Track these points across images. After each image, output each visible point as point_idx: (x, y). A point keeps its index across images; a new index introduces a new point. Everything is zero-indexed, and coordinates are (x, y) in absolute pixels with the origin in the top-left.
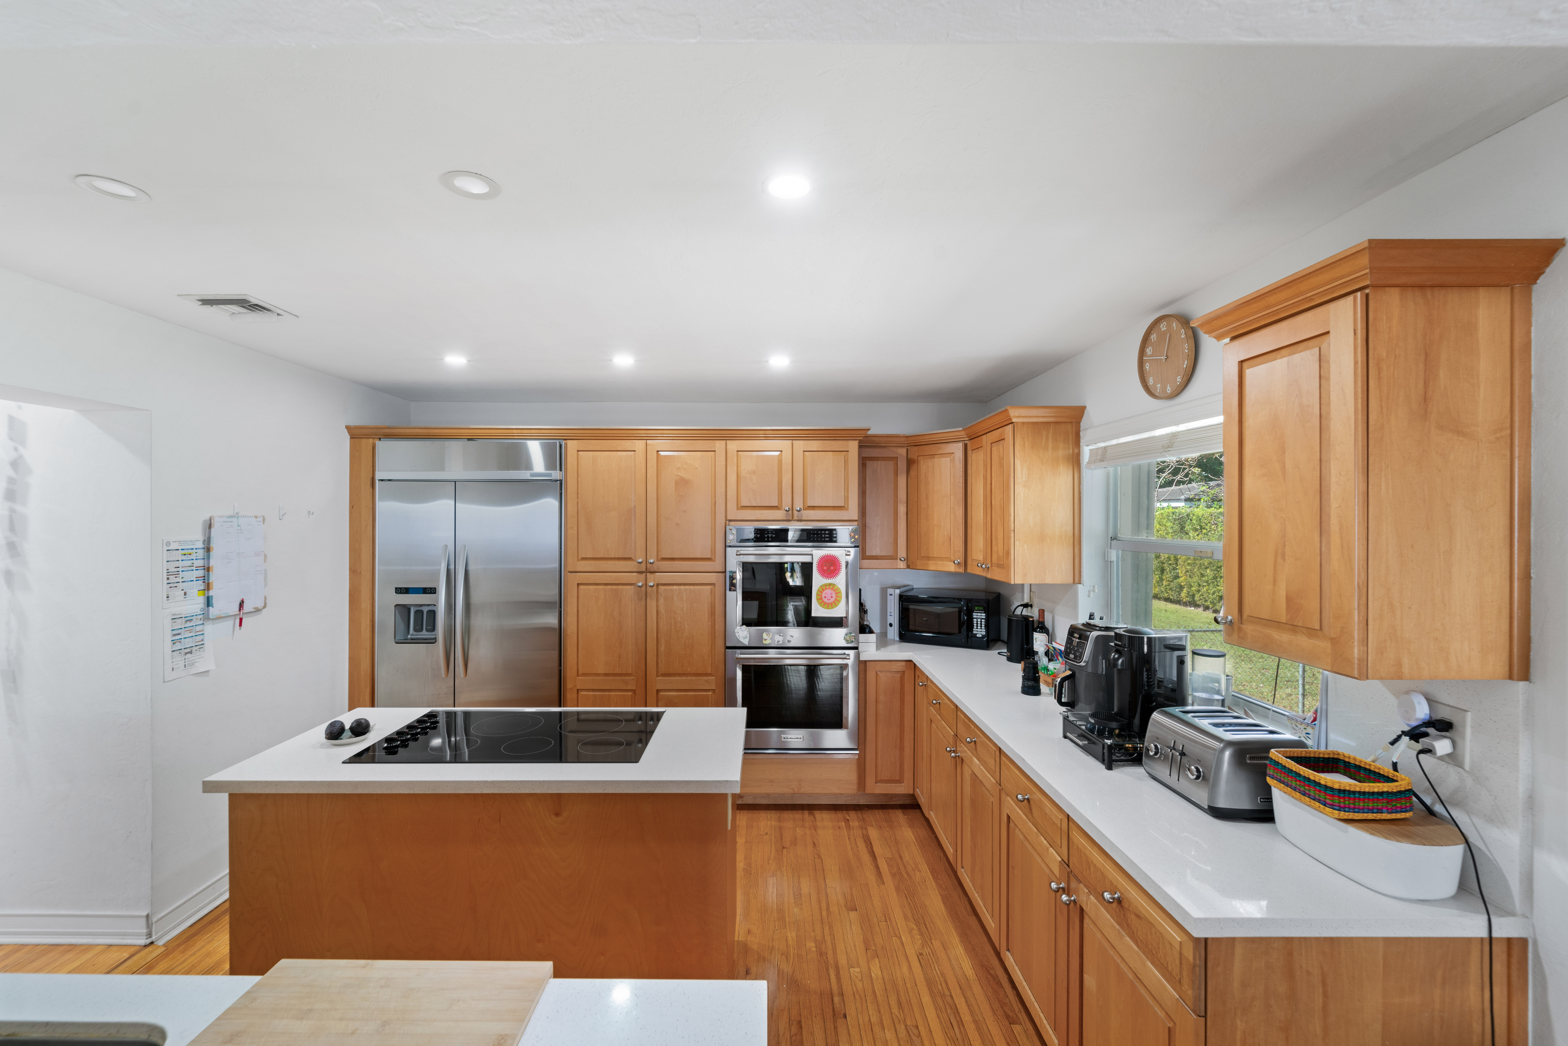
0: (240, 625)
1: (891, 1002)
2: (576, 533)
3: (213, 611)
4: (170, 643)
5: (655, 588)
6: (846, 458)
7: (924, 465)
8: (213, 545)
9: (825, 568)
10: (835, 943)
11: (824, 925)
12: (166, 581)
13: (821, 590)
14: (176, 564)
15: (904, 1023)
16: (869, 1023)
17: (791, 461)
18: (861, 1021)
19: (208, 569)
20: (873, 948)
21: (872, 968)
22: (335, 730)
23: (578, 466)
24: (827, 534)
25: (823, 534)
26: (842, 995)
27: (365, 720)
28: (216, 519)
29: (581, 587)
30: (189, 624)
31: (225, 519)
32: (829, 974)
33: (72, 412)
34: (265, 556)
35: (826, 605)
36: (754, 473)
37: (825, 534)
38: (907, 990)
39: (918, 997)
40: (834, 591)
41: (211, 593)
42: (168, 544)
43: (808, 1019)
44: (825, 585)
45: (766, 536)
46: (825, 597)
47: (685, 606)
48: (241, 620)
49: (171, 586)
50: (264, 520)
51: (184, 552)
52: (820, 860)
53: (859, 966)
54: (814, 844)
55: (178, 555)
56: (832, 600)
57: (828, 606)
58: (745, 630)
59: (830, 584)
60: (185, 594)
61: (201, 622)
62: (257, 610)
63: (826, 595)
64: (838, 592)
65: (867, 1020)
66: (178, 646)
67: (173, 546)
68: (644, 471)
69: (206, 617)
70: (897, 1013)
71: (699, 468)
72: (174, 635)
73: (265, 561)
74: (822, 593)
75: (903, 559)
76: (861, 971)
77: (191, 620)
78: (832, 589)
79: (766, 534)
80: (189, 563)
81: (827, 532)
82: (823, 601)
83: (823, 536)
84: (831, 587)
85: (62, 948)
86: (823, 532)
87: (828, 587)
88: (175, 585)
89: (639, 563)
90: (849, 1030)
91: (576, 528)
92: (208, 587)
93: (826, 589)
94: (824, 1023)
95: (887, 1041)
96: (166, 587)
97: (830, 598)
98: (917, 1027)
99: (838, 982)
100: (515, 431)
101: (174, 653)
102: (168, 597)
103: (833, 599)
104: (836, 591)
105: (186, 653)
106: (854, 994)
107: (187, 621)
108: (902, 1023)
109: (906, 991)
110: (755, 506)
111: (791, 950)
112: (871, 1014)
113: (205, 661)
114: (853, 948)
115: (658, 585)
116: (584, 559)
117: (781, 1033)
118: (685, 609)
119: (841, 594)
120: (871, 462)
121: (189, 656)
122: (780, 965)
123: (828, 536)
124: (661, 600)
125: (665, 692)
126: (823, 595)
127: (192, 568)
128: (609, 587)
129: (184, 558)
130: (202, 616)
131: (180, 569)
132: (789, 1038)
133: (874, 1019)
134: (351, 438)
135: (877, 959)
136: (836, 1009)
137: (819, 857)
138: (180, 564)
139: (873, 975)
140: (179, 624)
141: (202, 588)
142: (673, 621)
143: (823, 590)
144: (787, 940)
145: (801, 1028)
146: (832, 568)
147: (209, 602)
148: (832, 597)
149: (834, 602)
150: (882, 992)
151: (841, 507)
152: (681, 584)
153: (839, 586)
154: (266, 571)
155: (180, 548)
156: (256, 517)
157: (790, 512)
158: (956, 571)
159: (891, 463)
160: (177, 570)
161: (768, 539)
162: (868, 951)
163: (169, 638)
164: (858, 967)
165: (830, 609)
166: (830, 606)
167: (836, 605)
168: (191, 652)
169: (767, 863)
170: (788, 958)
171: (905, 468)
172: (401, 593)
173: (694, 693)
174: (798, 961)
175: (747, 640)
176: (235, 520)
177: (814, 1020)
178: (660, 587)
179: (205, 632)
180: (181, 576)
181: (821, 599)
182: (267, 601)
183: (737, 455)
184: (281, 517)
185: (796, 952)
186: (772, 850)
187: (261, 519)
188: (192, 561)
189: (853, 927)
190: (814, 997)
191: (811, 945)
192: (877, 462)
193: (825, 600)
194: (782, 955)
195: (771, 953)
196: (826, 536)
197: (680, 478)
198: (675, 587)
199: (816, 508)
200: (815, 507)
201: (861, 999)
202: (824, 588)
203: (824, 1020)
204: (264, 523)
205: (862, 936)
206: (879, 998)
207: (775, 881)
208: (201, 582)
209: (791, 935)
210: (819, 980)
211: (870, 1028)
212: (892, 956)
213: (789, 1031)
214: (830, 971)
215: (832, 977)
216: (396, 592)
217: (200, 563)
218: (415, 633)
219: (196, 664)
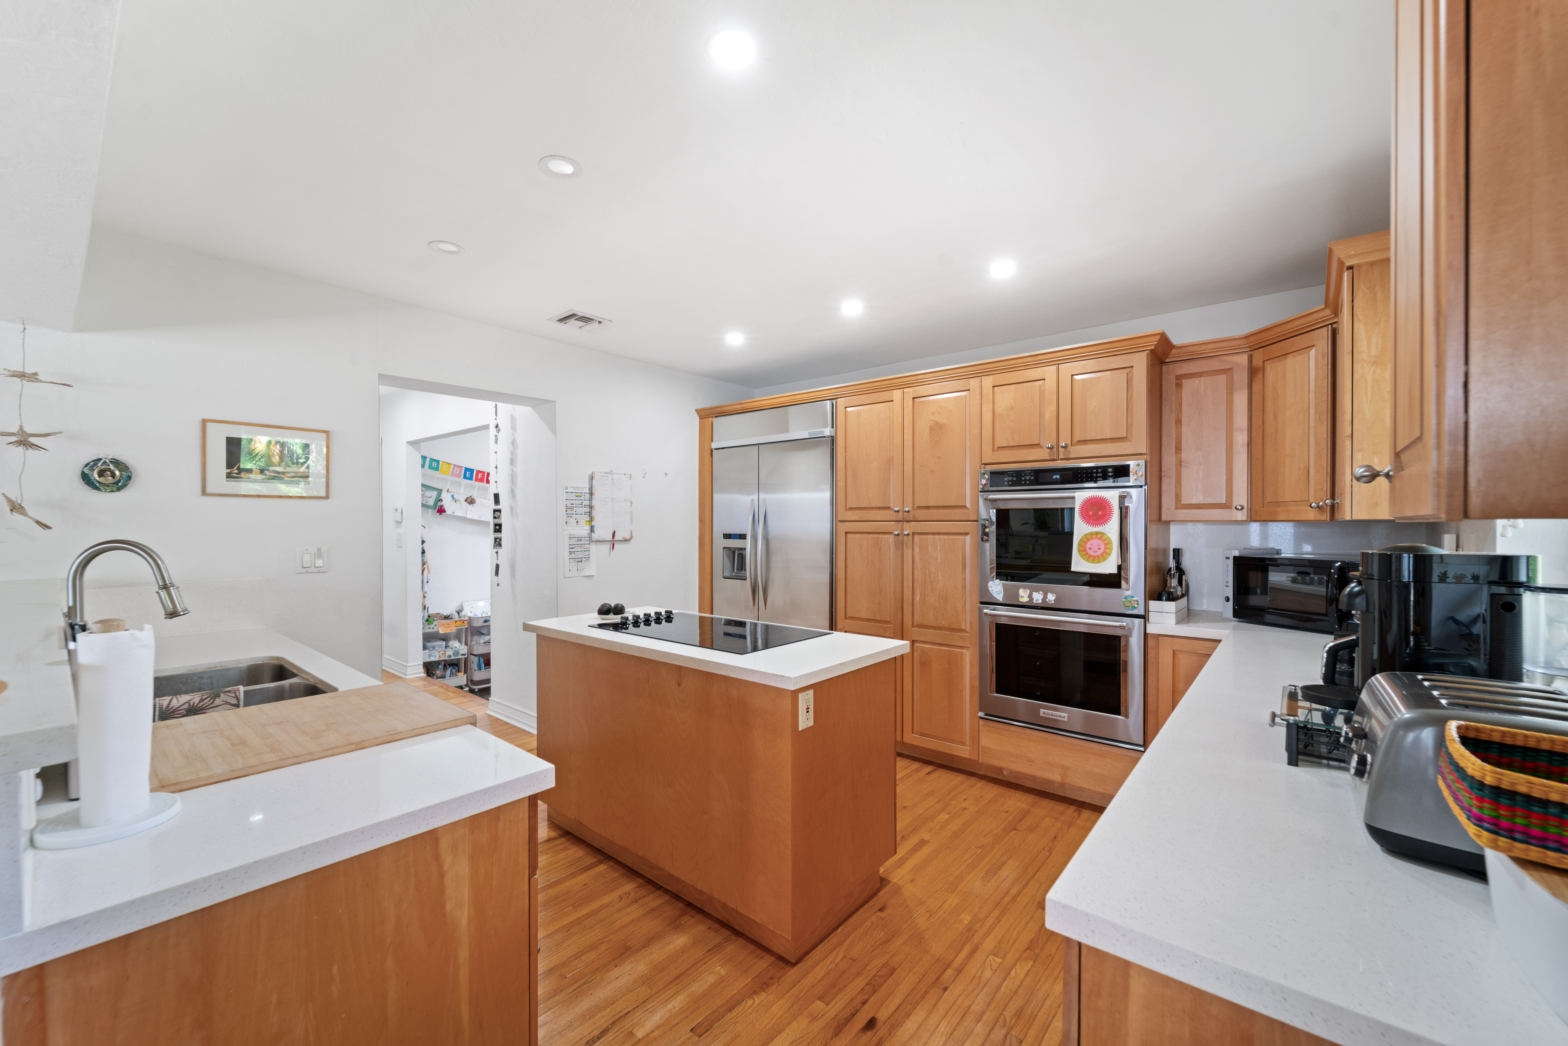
0: (613, 548)
1: (1010, 1004)
2: (844, 484)
3: (595, 536)
4: (568, 553)
5: (911, 536)
6: (1129, 376)
7: (1272, 371)
8: (595, 491)
9: (1091, 513)
10: (994, 928)
11: (997, 908)
12: (565, 513)
13: (1085, 540)
14: (572, 502)
15: (1008, 1029)
16: (966, 1009)
17: (1055, 389)
18: (959, 1002)
19: (591, 507)
20: (1037, 951)
21: (1018, 966)
22: (605, 609)
23: (846, 422)
24: (1100, 473)
25: (1094, 473)
26: (959, 971)
27: (622, 605)
28: (596, 474)
29: (849, 535)
30: (579, 542)
31: (603, 474)
32: (961, 949)
33: (529, 408)
34: (631, 503)
35: (1092, 558)
36: (1012, 408)
37: (1097, 473)
38: (1043, 1005)
39: (1050, 1017)
40: (1103, 541)
41: (593, 523)
42: (567, 488)
43: (905, 971)
44: (1091, 534)
45: (1023, 479)
46: (1090, 549)
47: (939, 556)
48: (613, 544)
49: (569, 516)
50: (631, 477)
51: (576, 494)
52: (1049, 853)
53: (1003, 958)
54: (1055, 837)
55: (573, 496)
56: (1099, 552)
57: (1094, 559)
58: (999, 585)
59: (1097, 533)
60: (577, 522)
61: (588, 543)
62: (626, 540)
63: (1092, 547)
64: (1108, 543)
65: (967, 1004)
66: (573, 556)
67: (570, 490)
68: (901, 419)
69: (591, 540)
70: (1008, 1018)
71: (953, 410)
72: (571, 548)
73: (631, 506)
74: (1086, 543)
75: (1240, 508)
76: (1001, 963)
77: (581, 540)
78: (1100, 539)
79: (1024, 476)
80: (580, 502)
81: (1100, 471)
82: (1087, 554)
83: (1095, 475)
84: (1099, 536)
85: (525, 732)
86: (1095, 471)
87: (1094, 536)
88: (571, 515)
89: (895, 511)
90: (938, 1002)
91: (844, 480)
92: (591, 519)
93: (1092, 538)
94: (918, 983)
95: (972, 1032)
96: (565, 516)
97: (1097, 550)
98: (1021, 1041)
99: (965, 960)
100: (798, 397)
101: (571, 560)
102: (566, 523)
103: (1101, 551)
104: (1106, 542)
105: (578, 562)
106: (974, 977)
107: (578, 540)
108: (1006, 1028)
109: (1040, 1005)
110: (1013, 446)
111: (941, 912)
112: (976, 1002)
113: (591, 569)
114: (1012, 941)
115: (913, 534)
116: (851, 509)
117: (868, 968)
118: (939, 560)
119: (1112, 545)
120: (1189, 380)
121: (580, 563)
122: (918, 918)
123: (1101, 475)
124: (917, 549)
125: (920, 644)
126: (1088, 546)
127: (582, 506)
128: (871, 536)
129: (577, 498)
130: (588, 538)
131: (574, 506)
132: (871, 976)
133: (976, 1008)
134: (700, 419)
135: (1032, 963)
136: (941, 979)
137: (1050, 851)
138: (574, 502)
139: (1013, 972)
140: (574, 541)
141: (588, 519)
142: (927, 571)
143: (1088, 540)
144: (944, 902)
145: (892, 974)
146: (1100, 513)
147: (592, 529)
148: (1099, 549)
149: (1102, 554)
150: (1008, 992)
151: (1123, 438)
152: (935, 533)
153: (1109, 535)
154: (631, 513)
155: (574, 491)
156: (625, 474)
157: (1055, 450)
158: (1317, 519)
159: (1223, 378)
160: (572, 506)
161: (1026, 482)
162: (1028, 951)
163: (567, 550)
164: (1001, 958)
165: (1096, 563)
166: (1096, 560)
167: (1104, 558)
168: (581, 561)
169: (983, 836)
170: (931, 917)
171: (1246, 382)
172: (727, 538)
173: (948, 649)
174: (939, 924)
175: (1002, 595)
176: (610, 475)
177: (910, 975)
178: (915, 536)
179: (591, 550)
180: (574, 510)
181: (1085, 550)
182: (633, 534)
183: (993, 391)
184: (644, 476)
185: (945, 916)
186: (999, 827)
187: (629, 476)
188: (582, 501)
189: (1030, 923)
190: (928, 958)
191: (966, 918)
192: (1199, 379)
193: (1091, 552)
194: (928, 912)
195: (918, 905)
196: (1098, 475)
197: (934, 422)
198: (929, 536)
199: (1088, 442)
200: (1086, 441)
201: (978, 985)
202: (1089, 537)
203: (920, 981)
204: (630, 479)
205: (1033, 935)
206: (1000, 995)
207: (978, 852)
208: (587, 516)
209: (952, 901)
210: (947, 949)
211: (963, 1013)
212: (1054, 968)
213: (878, 970)
214: (966, 947)
215: (963, 952)
216: (724, 538)
217: (587, 503)
218: (738, 572)
219: (585, 570)
